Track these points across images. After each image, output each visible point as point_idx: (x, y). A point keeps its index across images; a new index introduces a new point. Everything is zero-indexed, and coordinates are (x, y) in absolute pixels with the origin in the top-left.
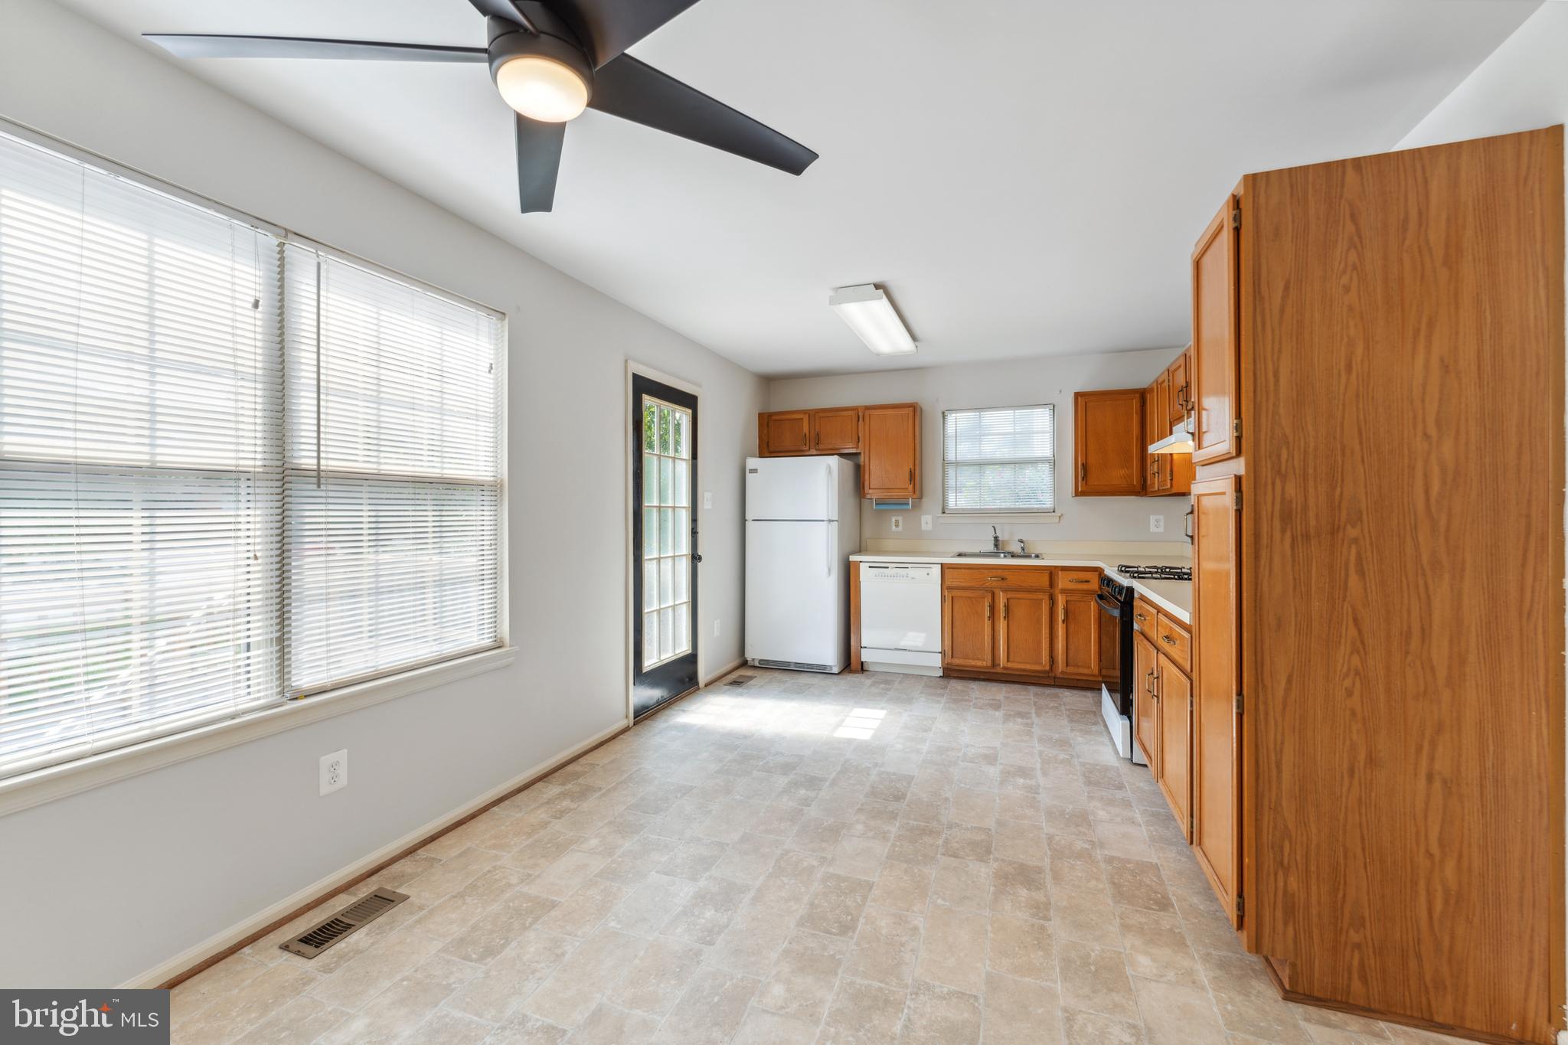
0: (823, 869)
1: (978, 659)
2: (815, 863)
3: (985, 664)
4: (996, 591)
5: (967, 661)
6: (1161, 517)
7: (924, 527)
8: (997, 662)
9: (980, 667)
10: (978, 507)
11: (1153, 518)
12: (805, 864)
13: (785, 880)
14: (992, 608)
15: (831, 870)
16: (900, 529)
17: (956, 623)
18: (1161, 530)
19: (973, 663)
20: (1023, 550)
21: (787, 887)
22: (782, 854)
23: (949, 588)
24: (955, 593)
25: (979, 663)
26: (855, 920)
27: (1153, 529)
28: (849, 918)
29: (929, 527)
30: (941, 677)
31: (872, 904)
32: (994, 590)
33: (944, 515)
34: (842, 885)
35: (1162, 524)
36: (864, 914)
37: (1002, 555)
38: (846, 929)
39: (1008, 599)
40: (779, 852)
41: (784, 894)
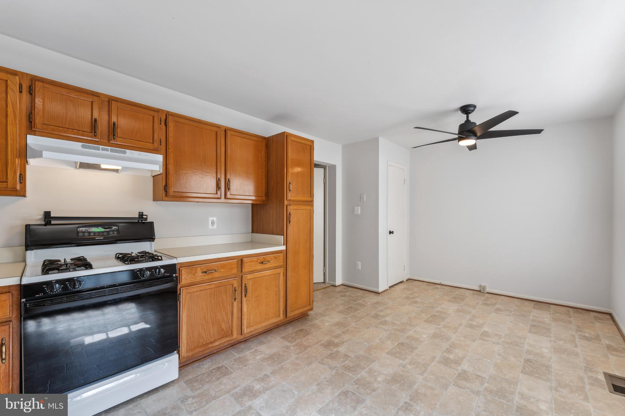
0: (405, 362)
2: (408, 366)
12: (413, 366)
13: (422, 362)
15: (402, 361)
21: (421, 359)
22: (423, 373)
26: (398, 345)
28: (399, 346)
31: (390, 348)
34: (399, 355)
36: (394, 346)
38: (402, 344)
40: (425, 375)
41: (423, 357)
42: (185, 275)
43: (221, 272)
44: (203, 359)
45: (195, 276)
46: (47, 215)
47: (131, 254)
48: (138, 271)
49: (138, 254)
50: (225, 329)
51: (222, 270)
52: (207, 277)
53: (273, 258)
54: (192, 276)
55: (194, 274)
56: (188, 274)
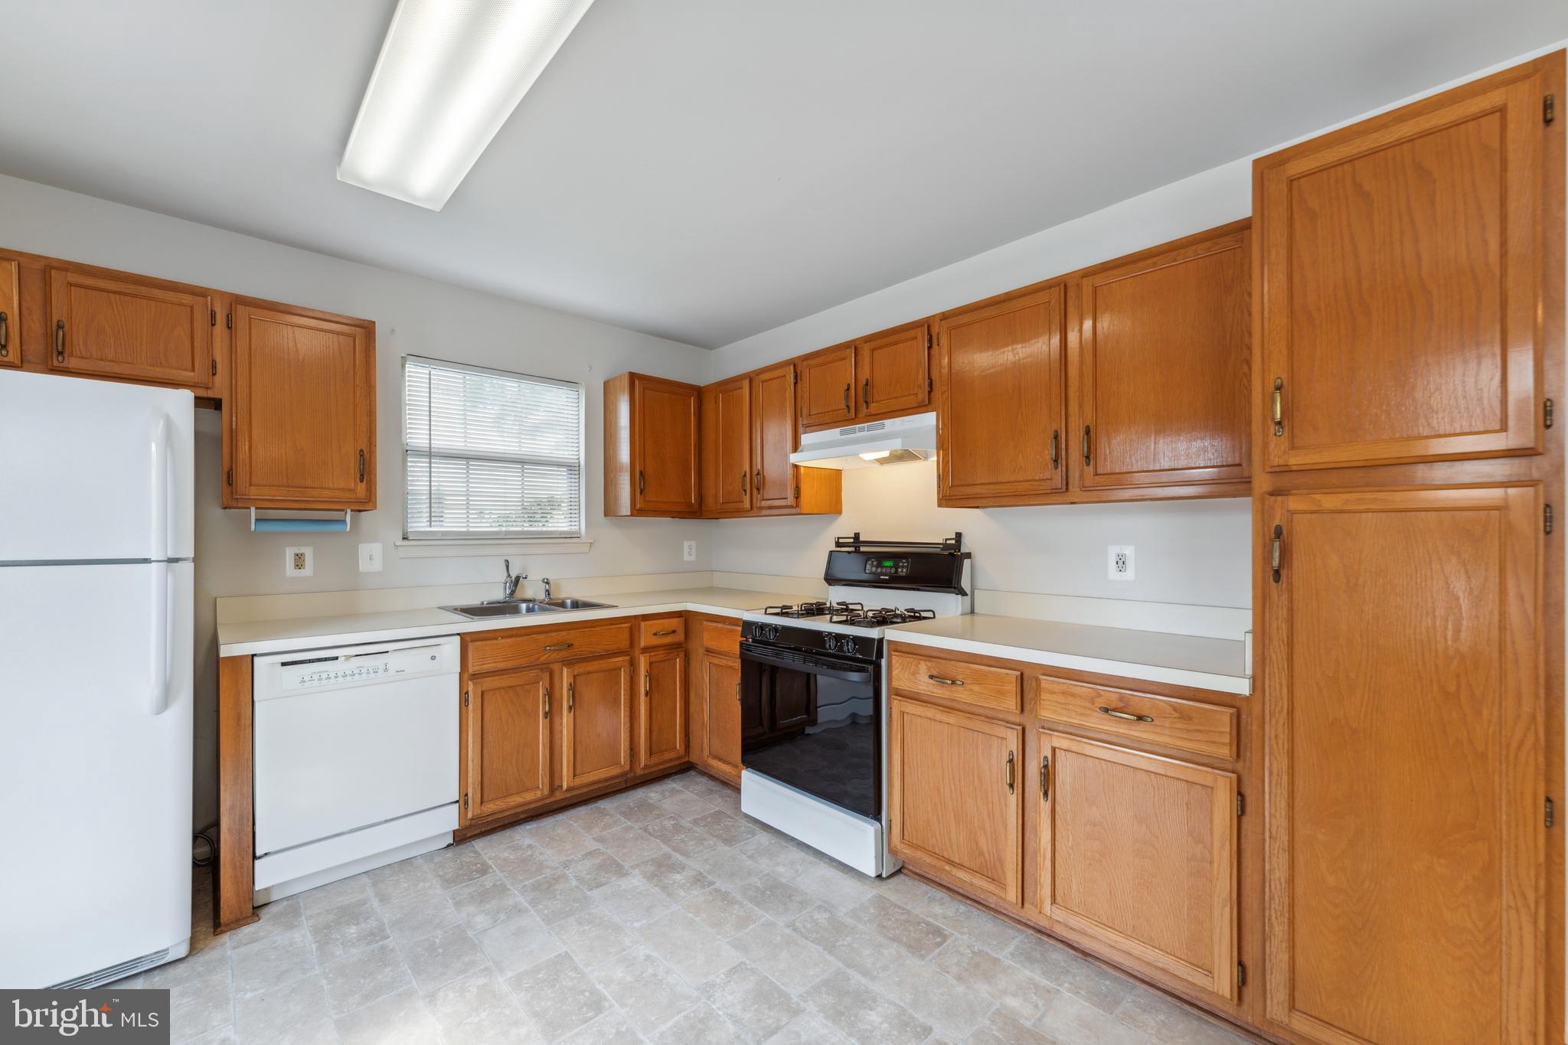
1: (527, 790)
3: (539, 794)
4: (556, 667)
5: (509, 799)
6: (693, 543)
7: (364, 566)
8: (557, 783)
9: (530, 803)
10: (465, 529)
11: (686, 544)
14: (550, 694)
16: (308, 570)
17: (489, 738)
18: (693, 558)
19: (518, 799)
20: (549, 594)
23: (474, 677)
24: (489, 683)
25: (529, 796)
27: (686, 558)
29: (377, 566)
30: (449, 846)
32: (551, 666)
33: (406, 543)
35: (694, 551)
37: (524, 606)
39: (575, 677)
42: (898, 670)
43: (971, 690)
44: (960, 898)
45: (916, 679)
46: (857, 536)
47: (895, 611)
48: (827, 636)
49: (906, 613)
50: (986, 855)
51: (976, 688)
52: (940, 692)
53: (1169, 710)
54: (910, 676)
55: (914, 674)
56: (902, 669)
